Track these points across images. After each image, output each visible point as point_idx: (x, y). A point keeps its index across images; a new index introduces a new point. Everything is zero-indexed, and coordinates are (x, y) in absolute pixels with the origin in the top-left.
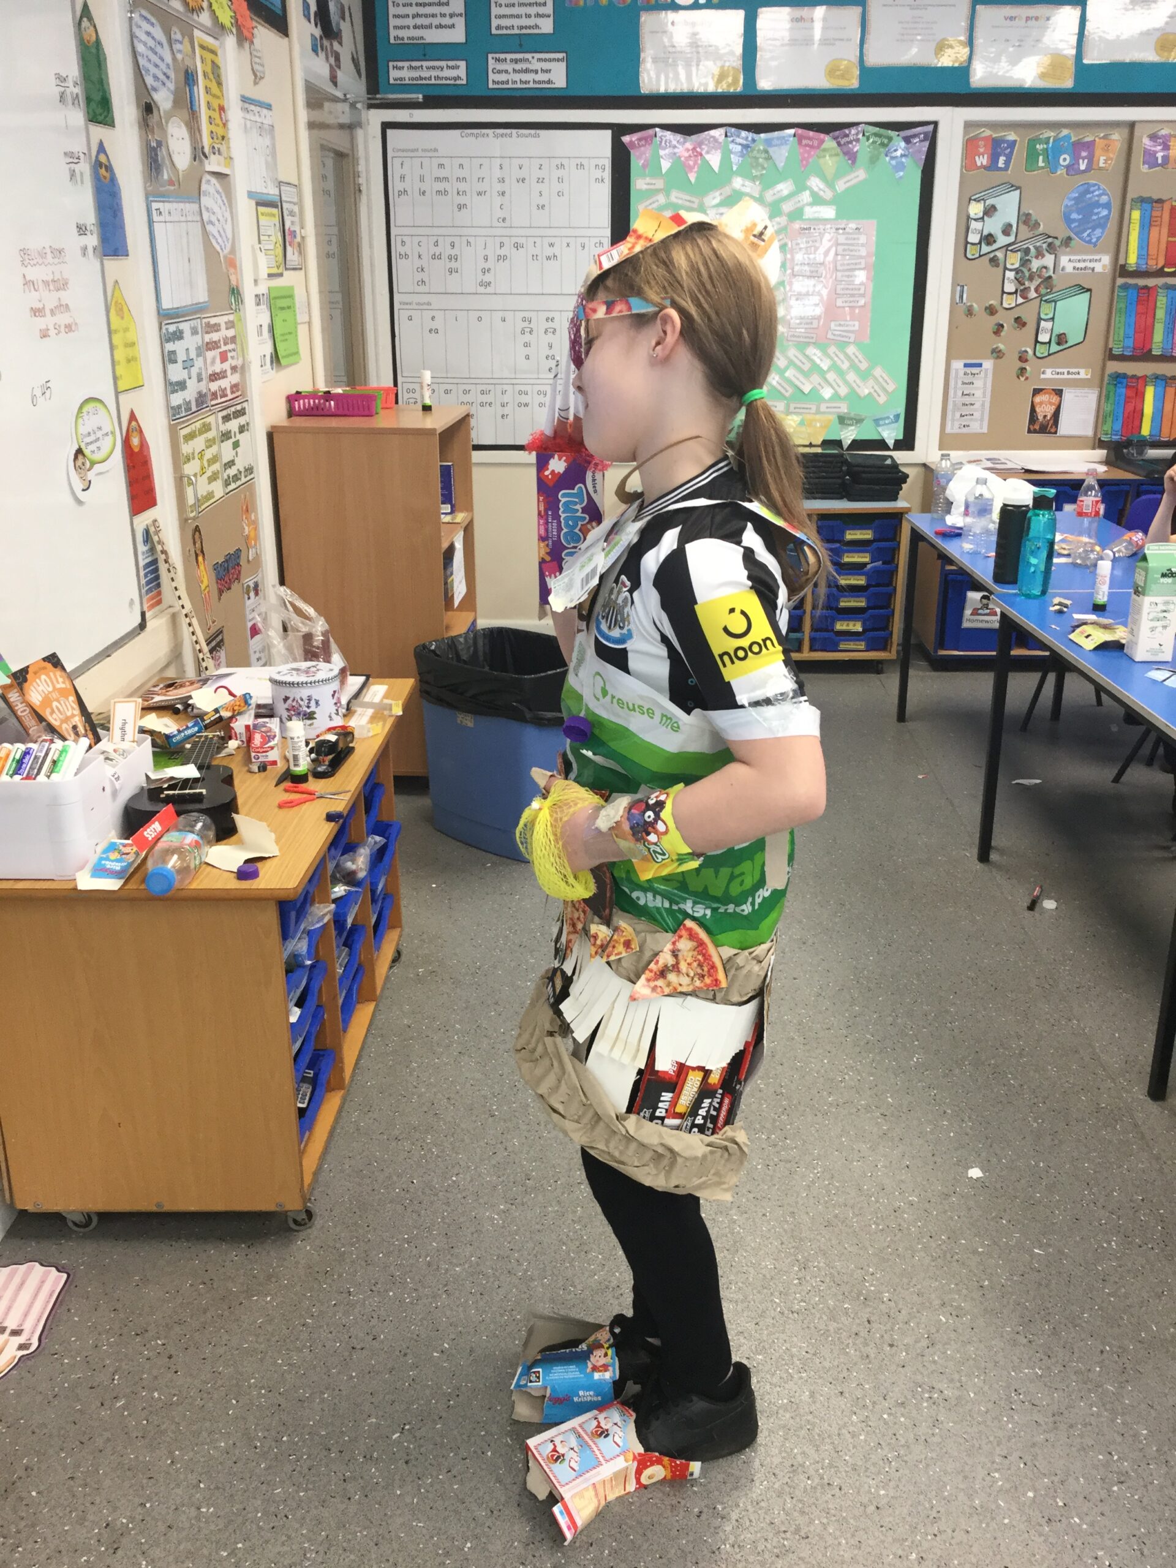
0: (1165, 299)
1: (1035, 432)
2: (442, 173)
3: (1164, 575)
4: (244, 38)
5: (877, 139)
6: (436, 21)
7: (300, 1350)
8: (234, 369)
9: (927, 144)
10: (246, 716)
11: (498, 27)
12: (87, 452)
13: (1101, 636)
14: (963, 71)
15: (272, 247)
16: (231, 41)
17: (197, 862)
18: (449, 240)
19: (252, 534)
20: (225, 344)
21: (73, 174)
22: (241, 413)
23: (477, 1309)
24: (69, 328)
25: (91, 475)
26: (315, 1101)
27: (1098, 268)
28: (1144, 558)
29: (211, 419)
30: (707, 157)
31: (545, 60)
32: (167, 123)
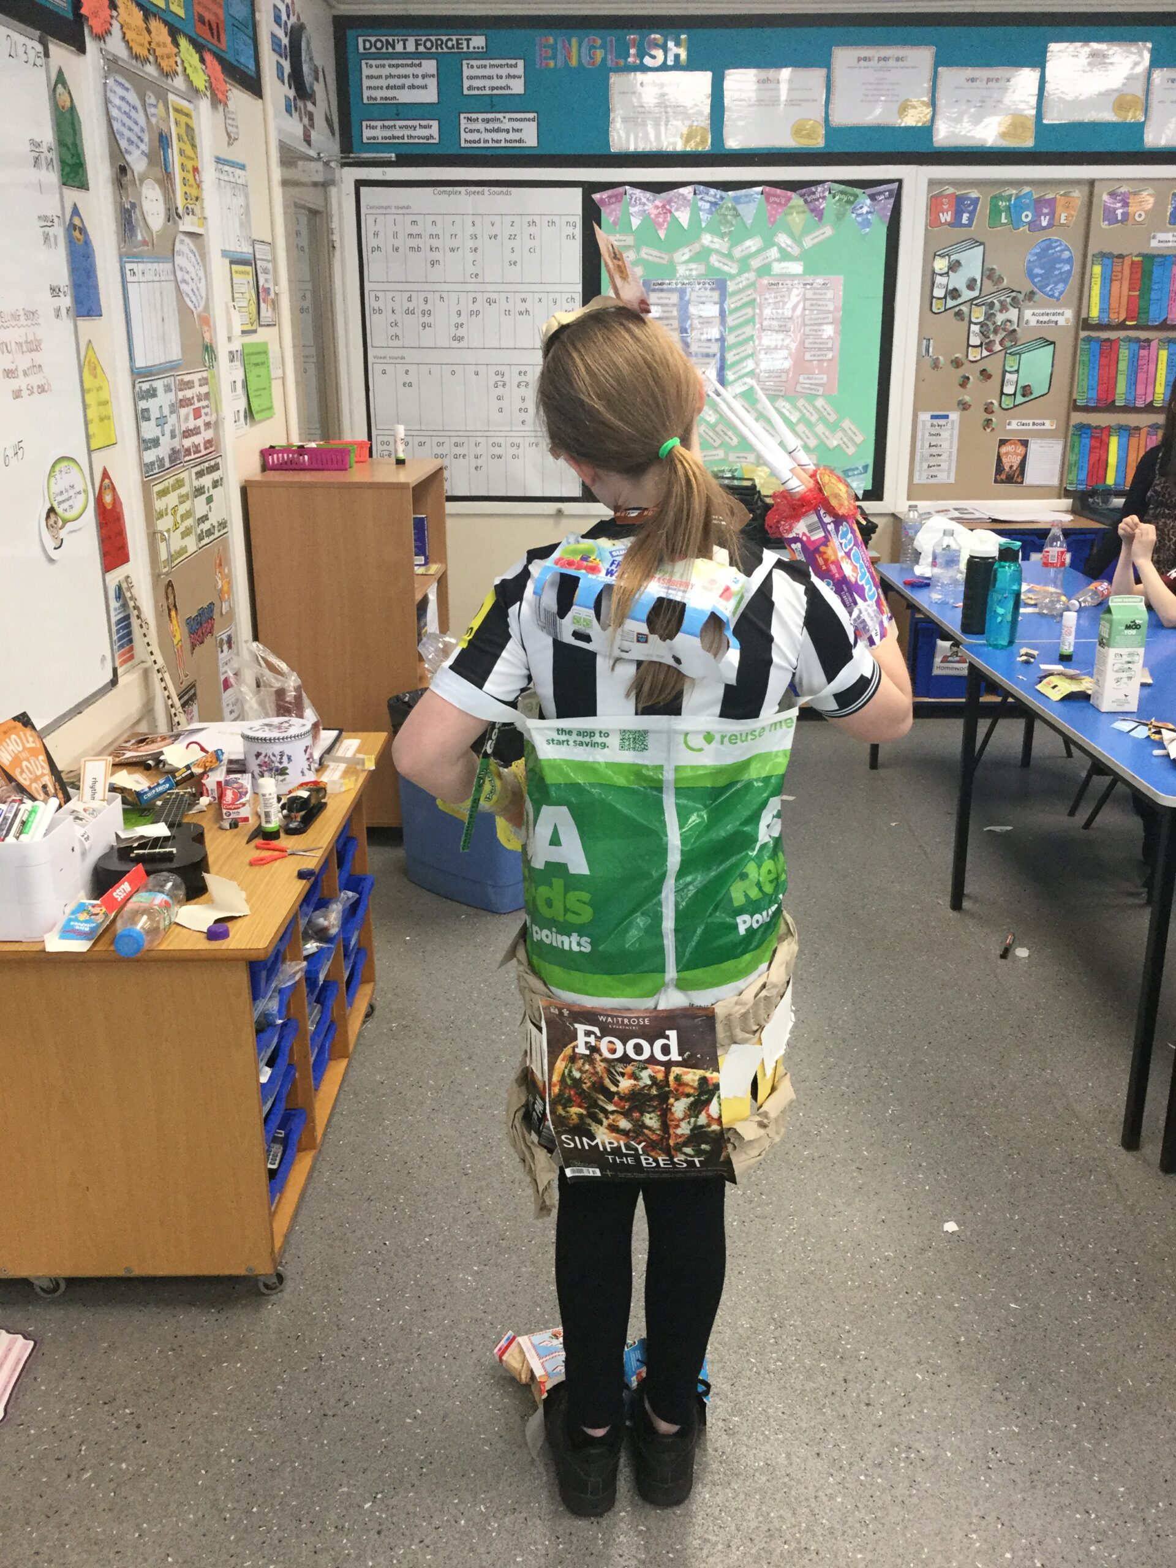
0: (1127, 351)
1: (1002, 482)
2: (415, 230)
3: (1128, 627)
4: (218, 100)
5: (843, 196)
6: (408, 82)
7: (270, 1417)
8: (208, 425)
9: (892, 201)
10: (218, 772)
11: (469, 88)
12: (59, 510)
13: (1067, 687)
14: (928, 130)
15: (245, 304)
16: (205, 104)
17: (167, 923)
18: (423, 295)
19: (225, 588)
20: (199, 400)
21: (46, 237)
22: (215, 468)
23: (450, 1373)
24: (42, 389)
25: (63, 534)
26: (286, 1161)
27: (1061, 321)
28: (1109, 611)
29: (184, 475)
30: (677, 214)
31: (517, 120)
32: (141, 185)
